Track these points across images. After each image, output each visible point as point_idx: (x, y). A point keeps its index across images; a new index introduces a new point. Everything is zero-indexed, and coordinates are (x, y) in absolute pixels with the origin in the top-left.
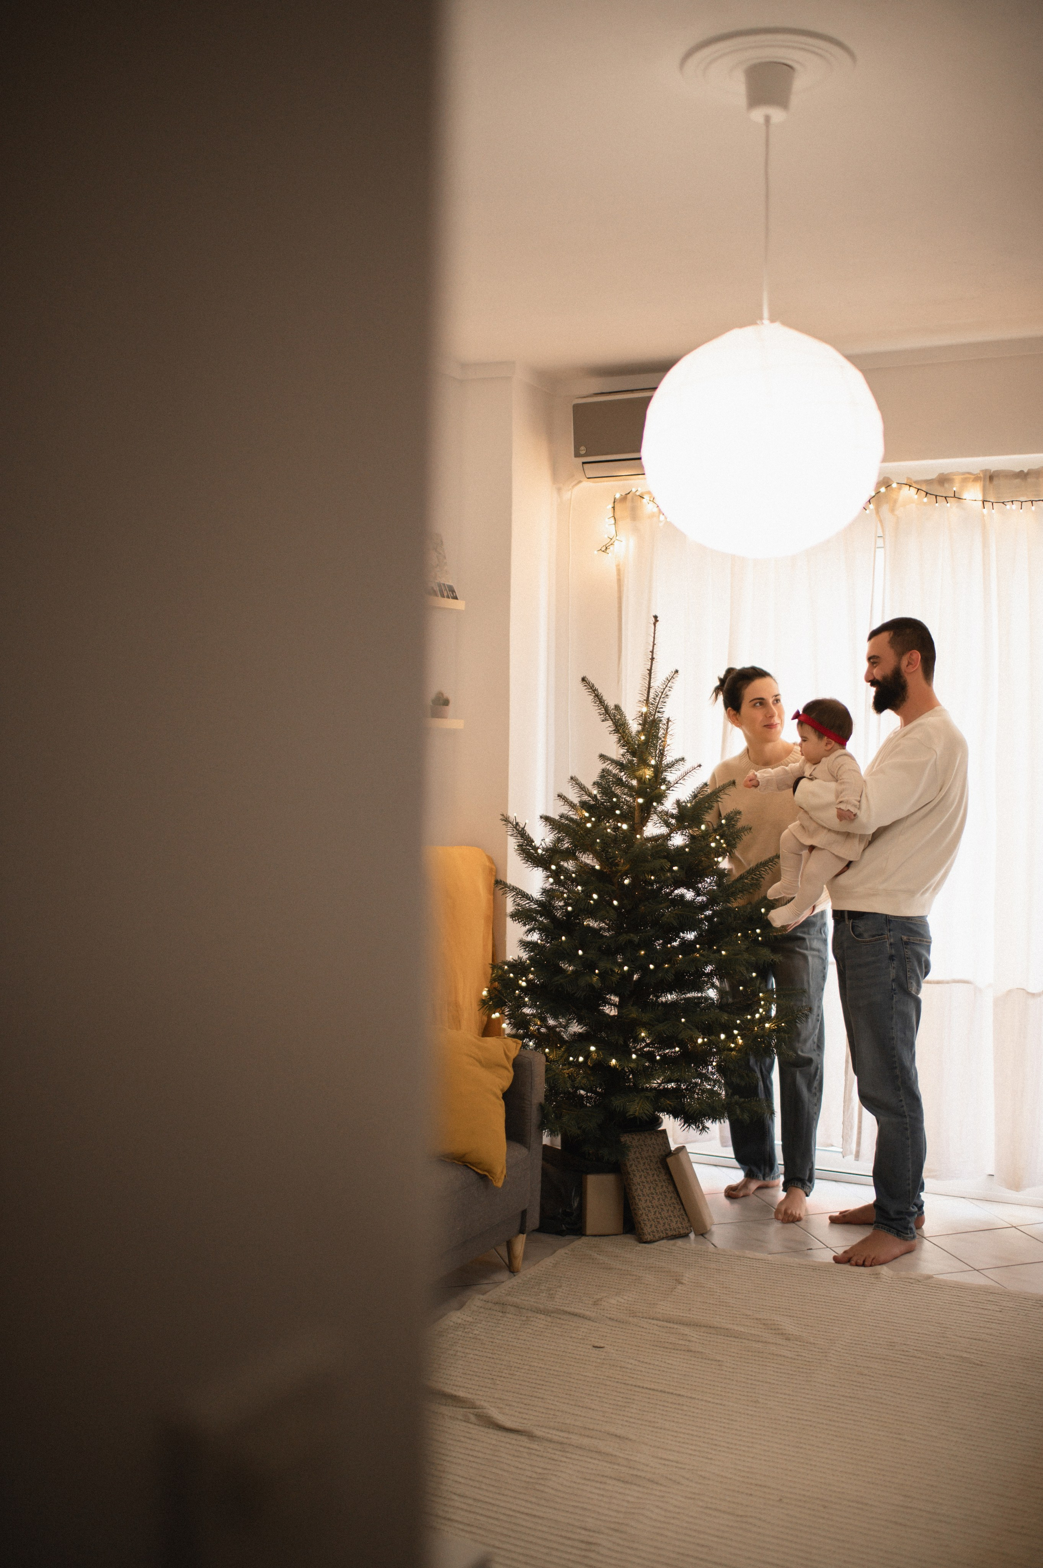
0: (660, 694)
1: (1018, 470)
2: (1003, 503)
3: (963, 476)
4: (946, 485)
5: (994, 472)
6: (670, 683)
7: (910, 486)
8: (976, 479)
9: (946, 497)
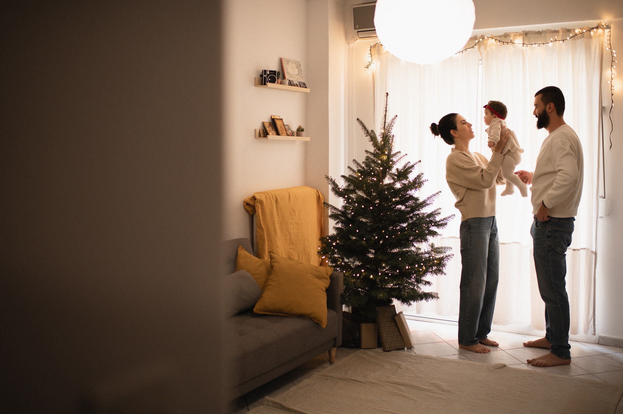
0: (390, 125)
1: (537, 31)
2: (531, 44)
3: (514, 34)
4: (508, 38)
5: (527, 31)
6: (394, 121)
7: (492, 38)
8: (520, 35)
9: (507, 43)
